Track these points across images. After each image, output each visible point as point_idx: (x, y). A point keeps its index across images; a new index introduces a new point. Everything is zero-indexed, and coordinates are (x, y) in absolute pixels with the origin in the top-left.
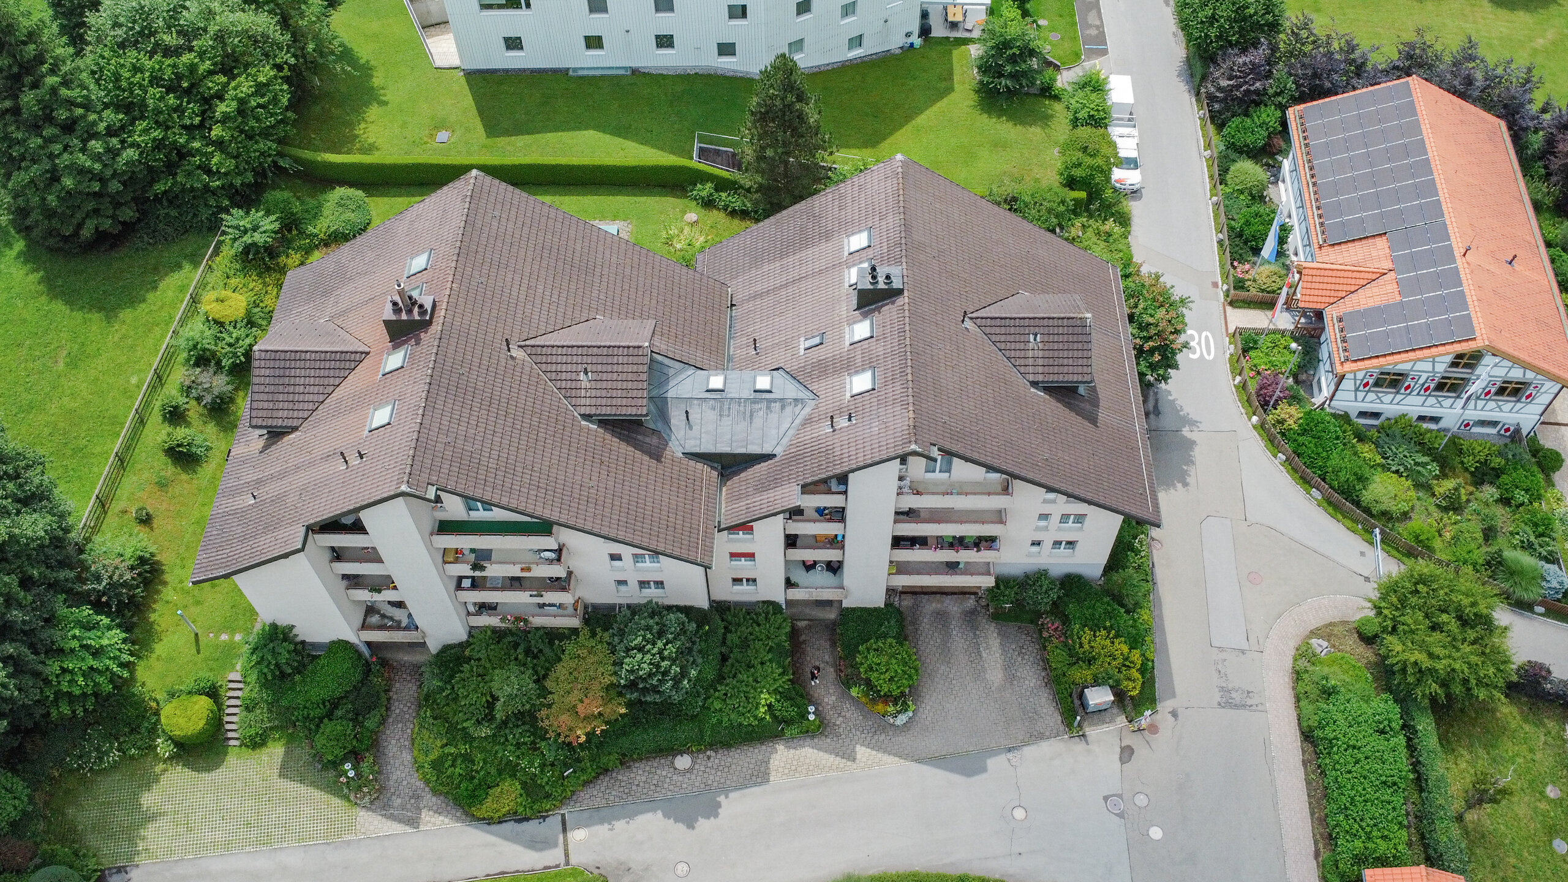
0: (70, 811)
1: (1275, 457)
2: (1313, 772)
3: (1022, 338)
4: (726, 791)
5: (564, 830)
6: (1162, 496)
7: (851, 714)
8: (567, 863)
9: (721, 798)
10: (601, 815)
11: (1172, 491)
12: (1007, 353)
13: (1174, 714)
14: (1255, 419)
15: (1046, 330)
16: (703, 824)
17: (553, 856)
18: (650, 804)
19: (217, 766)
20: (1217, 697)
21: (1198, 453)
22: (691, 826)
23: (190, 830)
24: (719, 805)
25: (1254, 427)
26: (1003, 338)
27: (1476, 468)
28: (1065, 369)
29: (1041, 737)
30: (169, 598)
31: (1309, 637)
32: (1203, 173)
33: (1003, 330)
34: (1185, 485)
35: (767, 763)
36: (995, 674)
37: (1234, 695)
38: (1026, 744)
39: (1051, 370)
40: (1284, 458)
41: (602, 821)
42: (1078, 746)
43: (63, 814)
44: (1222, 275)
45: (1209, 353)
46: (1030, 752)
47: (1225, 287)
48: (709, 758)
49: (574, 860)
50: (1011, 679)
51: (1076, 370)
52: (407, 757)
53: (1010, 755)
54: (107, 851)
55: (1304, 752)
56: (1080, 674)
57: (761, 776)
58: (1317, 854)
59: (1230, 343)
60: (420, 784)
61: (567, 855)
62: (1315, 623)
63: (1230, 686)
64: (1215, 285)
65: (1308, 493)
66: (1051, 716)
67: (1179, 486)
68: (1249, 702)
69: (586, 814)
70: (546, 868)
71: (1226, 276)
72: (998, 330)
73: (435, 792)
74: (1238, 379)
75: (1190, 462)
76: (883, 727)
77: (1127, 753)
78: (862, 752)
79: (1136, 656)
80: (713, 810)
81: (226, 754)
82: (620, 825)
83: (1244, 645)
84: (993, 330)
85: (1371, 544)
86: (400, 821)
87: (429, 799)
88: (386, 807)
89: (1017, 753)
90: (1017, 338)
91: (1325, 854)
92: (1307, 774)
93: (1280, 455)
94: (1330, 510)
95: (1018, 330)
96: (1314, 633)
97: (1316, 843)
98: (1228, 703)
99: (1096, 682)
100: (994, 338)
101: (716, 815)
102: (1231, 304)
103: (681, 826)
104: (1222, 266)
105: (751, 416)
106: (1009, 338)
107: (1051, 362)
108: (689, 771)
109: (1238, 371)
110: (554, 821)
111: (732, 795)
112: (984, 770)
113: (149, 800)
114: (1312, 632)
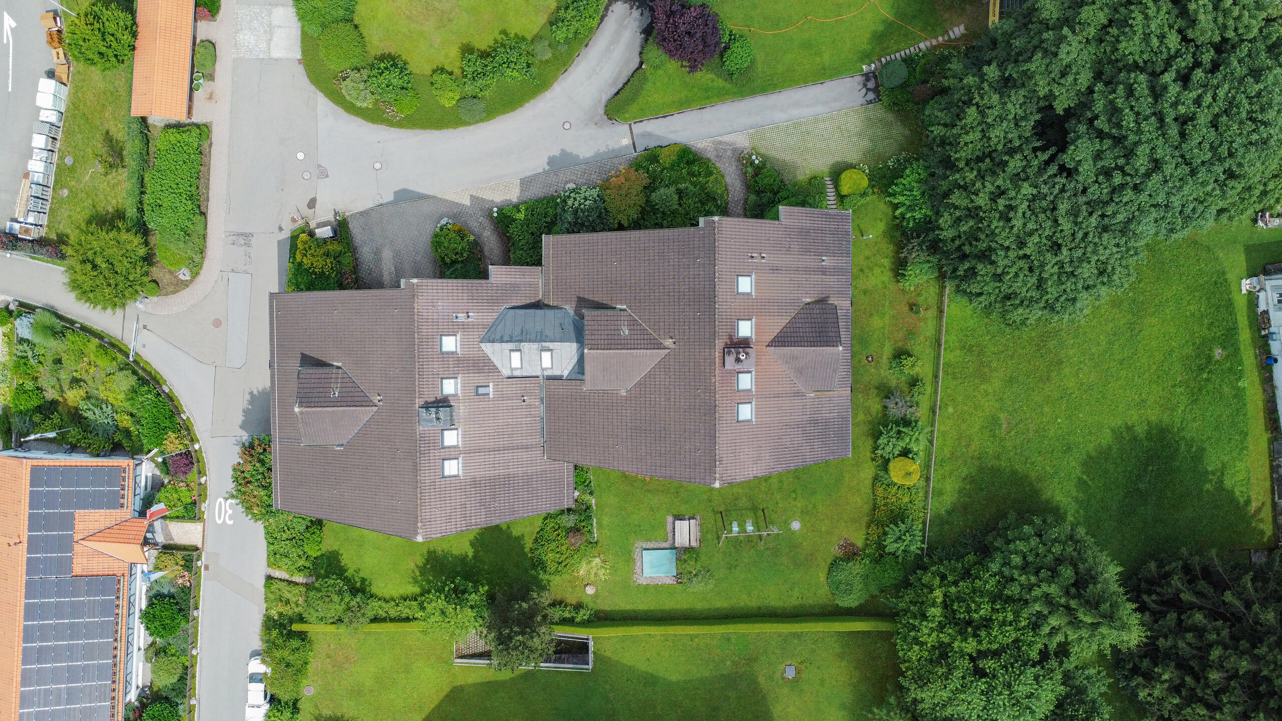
0: (907, 132)
1: (188, 418)
2: (203, 194)
3: (343, 394)
4: (545, 172)
5: (634, 144)
6: (268, 384)
7: (474, 224)
8: (630, 125)
9: (547, 168)
10: (616, 154)
11: (260, 389)
12: (354, 385)
13: (281, 229)
14: (197, 447)
15: (326, 399)
16: (556, 152)
17: (638, 129)
18: (587, 162)
19: (833, 165)
20: (254, 241)
21: (240, 418)
22: (563, 150)
23: (839, 128)
24: (548, 164)
25: (198, 441)
26: (356, 394)
27: (53, 414)
28: (317, 376)
29: (362, 214)
30: (886, 260)
31: (191, 281)
32: (199, 682)
33: (356, 399)
34: (251, 393)
35: (522, 190)
36: (387, 255)
37: (243, 242)
38: (372, 209)
39: (326, 376)
40: (182, 415)
41: (613, 150)
42: (340, 208)
43: (911, 130)
44: (200, 576)
45: (220, 503)
46: (369, 204)
47: (199, 563)
48: (556, 191)
49: (627, 127)
50: (377, 253)
51: (309, 376)
52: (728, 180)
53: (381, 201)
54: (878, 111)
55: (207, 206)
56: (335, 247)
57: (525, 183)
58: (210, 145)
59: (203, 512)
60: (718, 165)
61: (631, 129)
62: (185, 294)
63: (244, 248)
64: (207, 568)
65: (171, 390)
66: (355, 228)
67: (255, 392)
68: (234, 238)
69: (623, 153)
70: (641, 121)
71: (197, 574)
72: (359, 399)
73: (709, 160)
74: (203, 480)
75: (246, 412)
76: (455, 216)
77: (312, 204)
78: (467, 202)
79: (299, 257)
80: (551, 161)
81: (830, 172)
82: (603, 149)
83: (231, 275)
84: (362, 399)
85: (136, 353)
86: (725, 143)
87: (711, 155)
88: (735, 150)
89: (378, 203)
90: (346, 394)
91: (205, 145)
92: (208, 193)
93: (185, 418)
94: (158, 376)
95: (345, 399)
96: (186, 284)
97: (210, 151)
98: (247, 236)
99: (325, 241)
100: (363, 394)
101: (549, 158)
102: (197, 549)
103: (568, 150)
104: (199, 585)
105: (522, 332)
106: (351, 394)
107: (326, 381)
108: (567, 183)
109: (203, 488)
110: (640, 148)
111: (541, 170)
112: (396, 193)
113: (865, 144)
114: (187, 286)
